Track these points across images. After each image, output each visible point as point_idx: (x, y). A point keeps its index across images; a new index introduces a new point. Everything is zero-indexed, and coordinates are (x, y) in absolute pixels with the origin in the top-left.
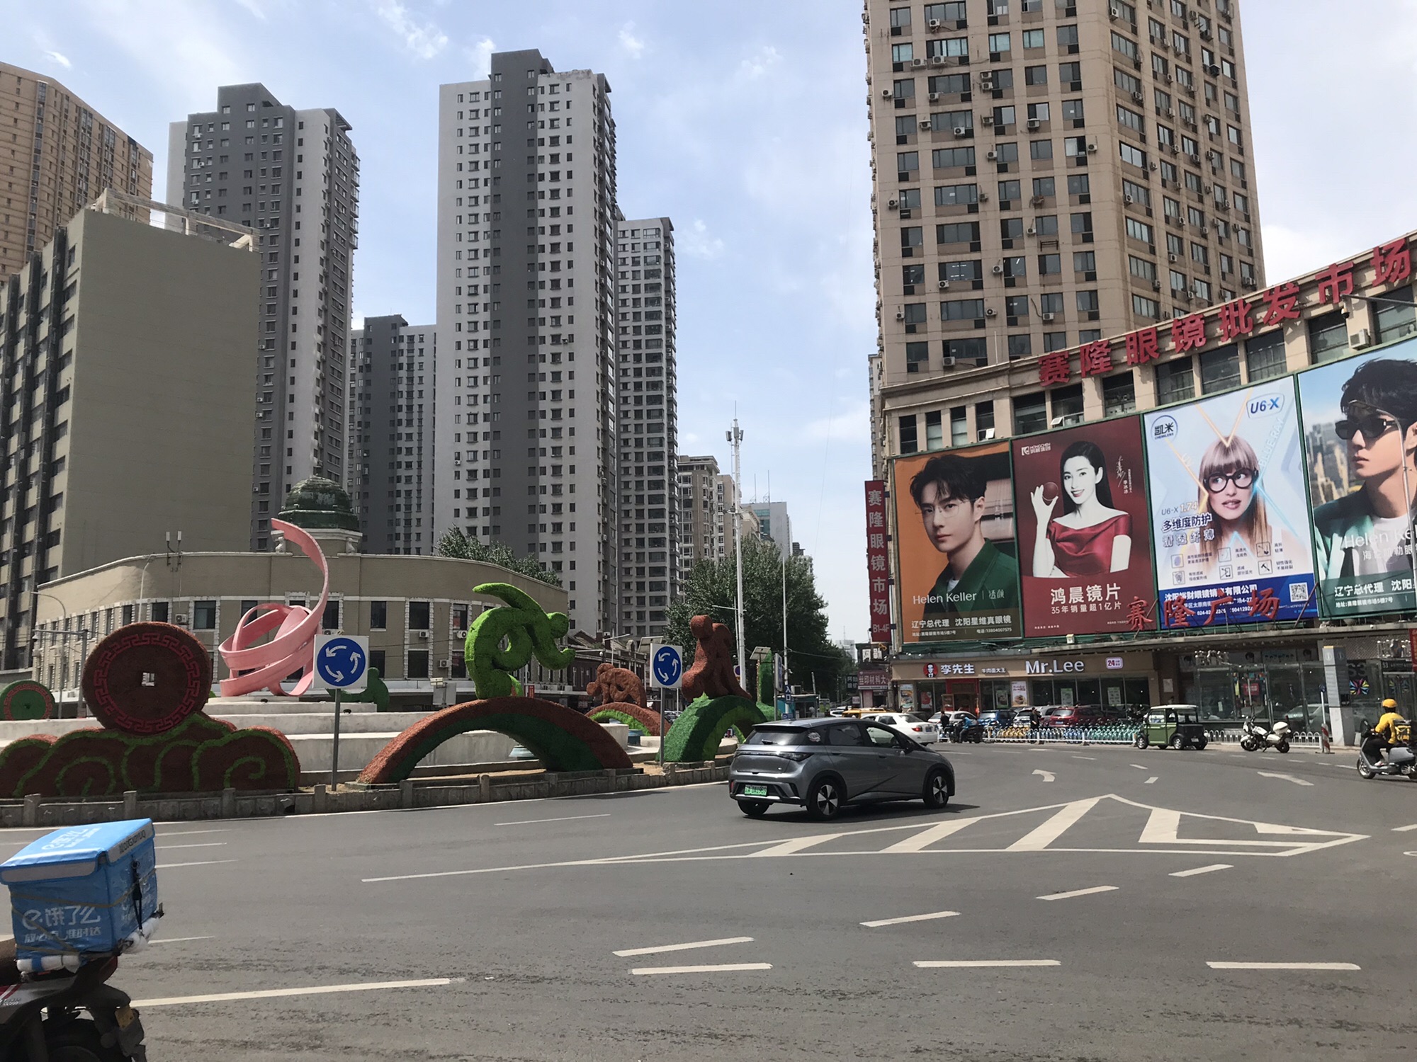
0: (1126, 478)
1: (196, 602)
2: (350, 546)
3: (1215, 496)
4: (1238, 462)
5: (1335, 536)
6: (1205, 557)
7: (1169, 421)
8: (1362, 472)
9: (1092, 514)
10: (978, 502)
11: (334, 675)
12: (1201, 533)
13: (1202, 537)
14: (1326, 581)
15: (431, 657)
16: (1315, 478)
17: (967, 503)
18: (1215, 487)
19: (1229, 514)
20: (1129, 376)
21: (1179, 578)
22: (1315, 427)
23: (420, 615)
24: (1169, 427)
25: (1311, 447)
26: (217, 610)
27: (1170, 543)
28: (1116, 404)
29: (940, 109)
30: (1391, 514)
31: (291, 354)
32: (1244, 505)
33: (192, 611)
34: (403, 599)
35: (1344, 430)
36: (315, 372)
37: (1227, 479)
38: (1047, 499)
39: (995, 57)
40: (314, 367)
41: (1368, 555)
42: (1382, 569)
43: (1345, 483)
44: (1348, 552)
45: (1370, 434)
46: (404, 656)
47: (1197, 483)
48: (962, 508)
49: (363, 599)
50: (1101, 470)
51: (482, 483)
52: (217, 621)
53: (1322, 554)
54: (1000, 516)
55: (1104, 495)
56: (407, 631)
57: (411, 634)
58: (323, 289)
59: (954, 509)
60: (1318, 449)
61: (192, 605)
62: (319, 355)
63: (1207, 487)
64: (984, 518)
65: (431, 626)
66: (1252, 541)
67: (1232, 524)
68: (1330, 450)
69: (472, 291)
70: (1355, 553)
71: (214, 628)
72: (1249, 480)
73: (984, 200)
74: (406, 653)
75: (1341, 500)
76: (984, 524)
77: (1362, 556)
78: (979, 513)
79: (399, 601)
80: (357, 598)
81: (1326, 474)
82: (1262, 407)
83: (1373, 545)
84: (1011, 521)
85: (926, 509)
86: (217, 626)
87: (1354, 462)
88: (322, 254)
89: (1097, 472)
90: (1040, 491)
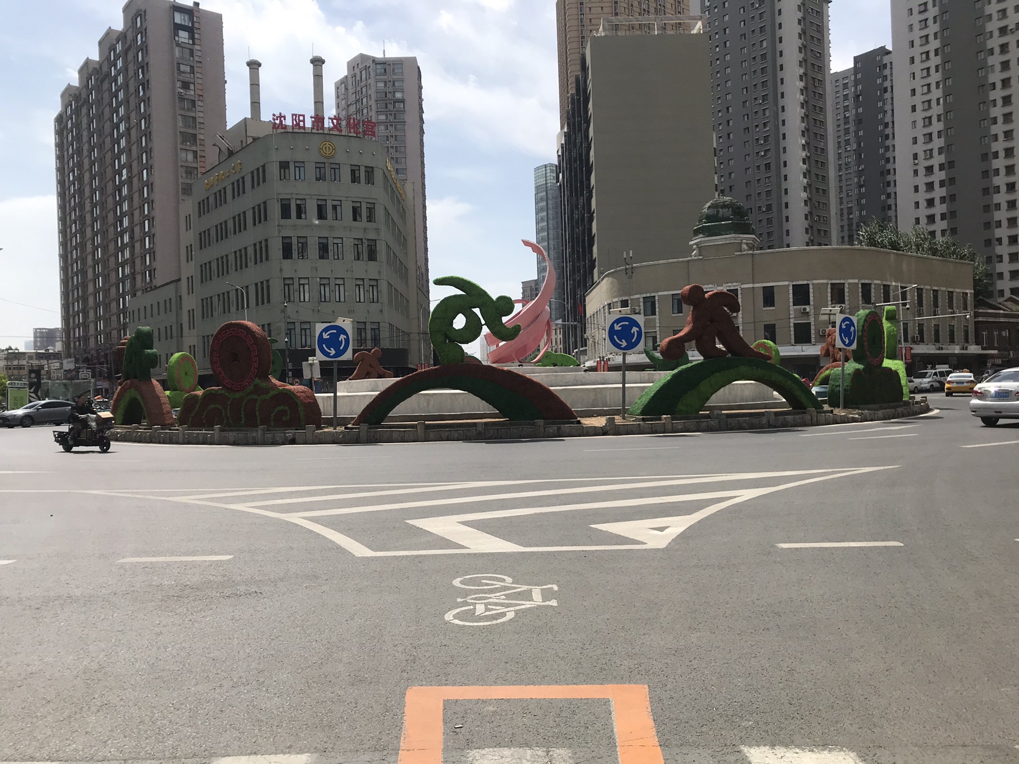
1: (644, 298)
2: (745, 246)
11: (329, 351)
15: (813, 327)
23: (801, 295)
26: (657, 303)
31: (781, 102)
33: (642, 304)
34: (786, 283)
36: (800, 112)
40: (799, 108)
46: (790, 327)
49: (756, 285)
51: (939, 176)
52: (657, 310)
56: (792, 308)
57: (795, 310)
58: (803, 44)
61: (641, 300)
62: (802, 98)
65: (812, 303)
69: (922, 8)
71: (655, 314)
74: (792, 325)
79: (784, 285)
80: (751, 285)
86: (657, 313)
88: (800, 15)
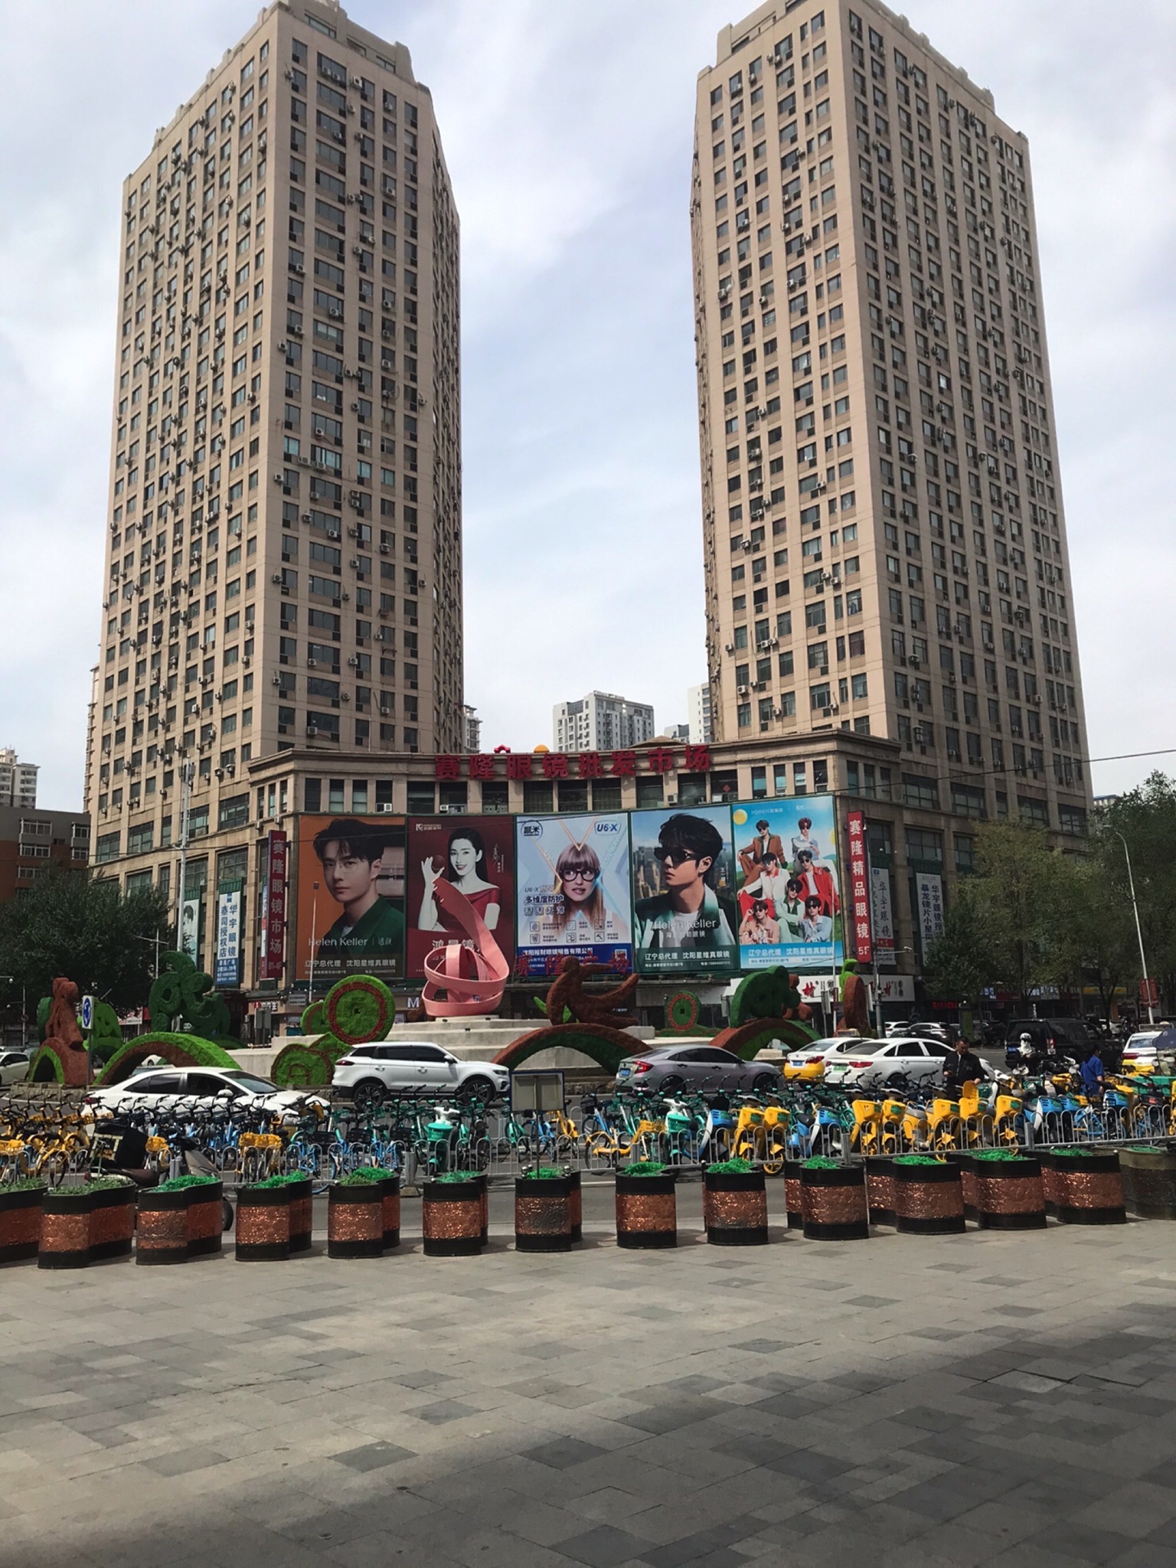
0: (500, 861)
3: (568, 884)
4: (586, 862)
5: (648, 921)
6: (556, 925)
7: (536, 824)
8: (671, 882)
9: (471, 884)
10: (375, 863)
12: (555, 908)
13: (555, 911)
14: (640, 948)
16: (637, 881)
17: (366, 863)
18: (568, 877)
19: (577, 897)
20: (505, 786)
21: (535, 939)
22: (640, 848)
24: (536, 829)
25: (637, 860)
27: (530, 913)
28: (492, 804)
29: (317, 508)
30: (687, 911)
32: (588, 893)
35: (660, 854)
37: (577, 873)
38: (435, 868)
39: (361, 481)
41: (669, 935)
42: (677, 945)
43: (658, 888)
44: (656, 932)
45: (676, 859)
47: (553, 873)
48: (360, 867)
50: (481, 852)
53: (638, 932)
54: (393, 877)
55: (482, 871)
59: (354, 867)
60: (641, 863)
63: (562, 877)
64: (379, 877)
66: (592, 919)
67: (578, 905)
68: (649, 865)
70: (661, 933)
72: (592, 877)
73: (346, 598)
75: (654, 898)
76: (379, 882)
77: (665, 935)
78: (375, 873)
81: (645, 880)
82: (605, 828)
83: (673, 929)
84: (402, 882)
85: (328, 863)
87: (665, 875)
89: (477, 853)
90: (429, 861)
